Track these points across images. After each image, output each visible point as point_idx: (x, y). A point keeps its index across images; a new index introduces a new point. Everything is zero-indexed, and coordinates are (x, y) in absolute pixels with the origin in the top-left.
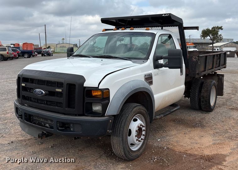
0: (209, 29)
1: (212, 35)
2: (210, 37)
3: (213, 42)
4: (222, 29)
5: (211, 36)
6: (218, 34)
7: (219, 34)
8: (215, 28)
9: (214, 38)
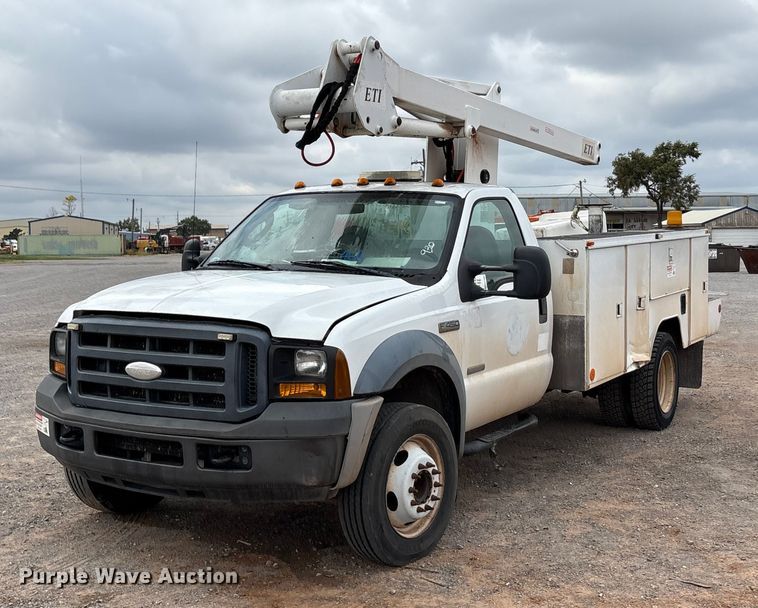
0: (643, 155)
1: (656, 181)
2: (648, 188)
3: (660, 208)
4: (697, 155)
5: (650, 183)
6: (678, 173)
7: (683, 176)
8: (666, 148)
9: (663, 189)
